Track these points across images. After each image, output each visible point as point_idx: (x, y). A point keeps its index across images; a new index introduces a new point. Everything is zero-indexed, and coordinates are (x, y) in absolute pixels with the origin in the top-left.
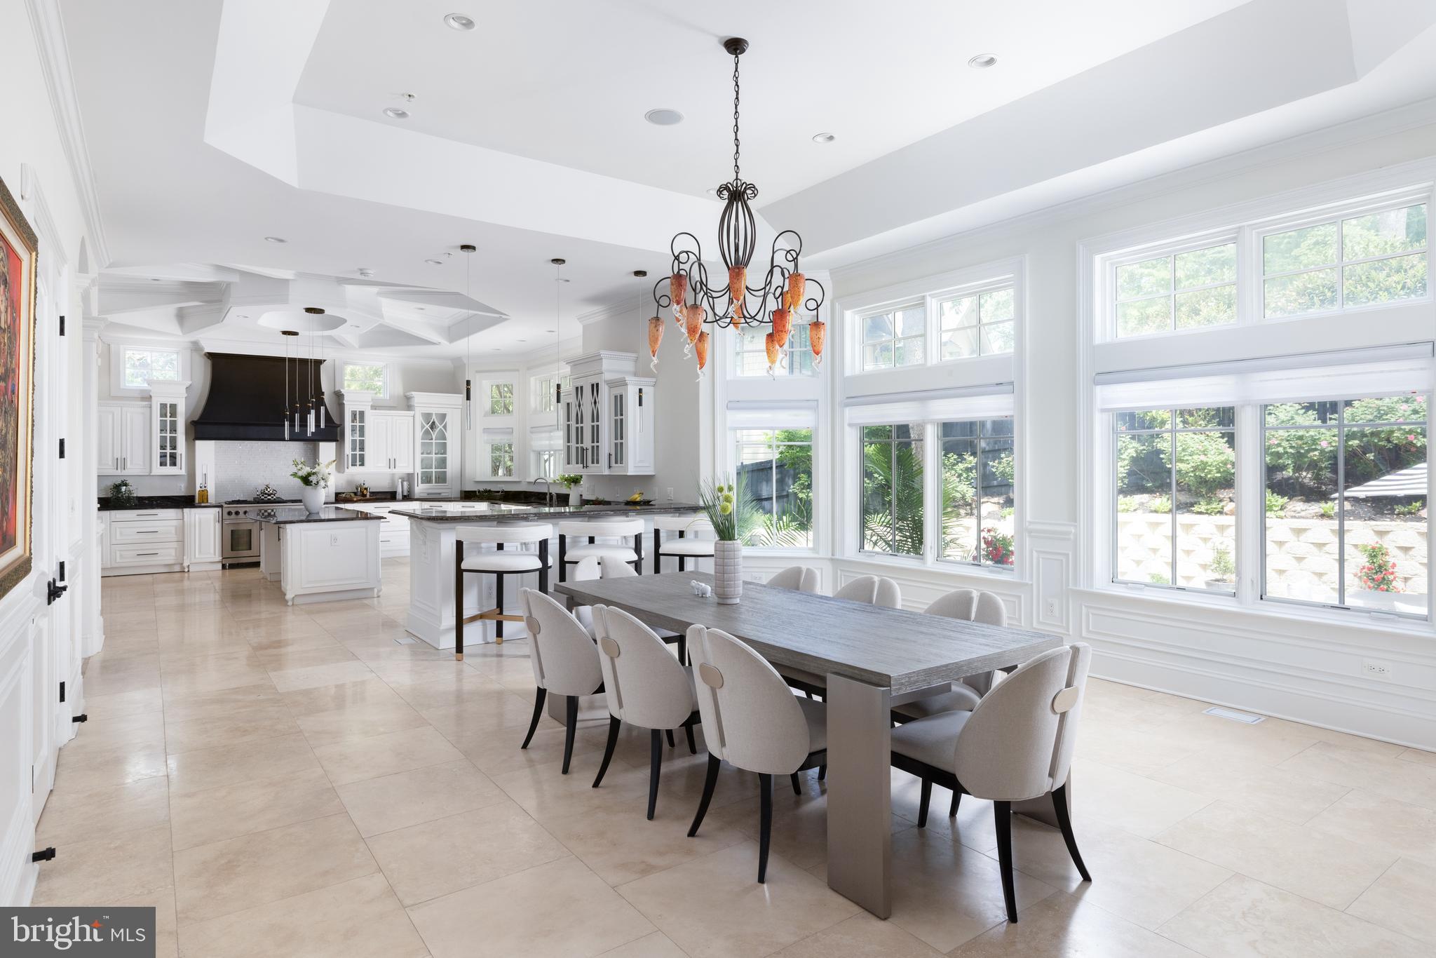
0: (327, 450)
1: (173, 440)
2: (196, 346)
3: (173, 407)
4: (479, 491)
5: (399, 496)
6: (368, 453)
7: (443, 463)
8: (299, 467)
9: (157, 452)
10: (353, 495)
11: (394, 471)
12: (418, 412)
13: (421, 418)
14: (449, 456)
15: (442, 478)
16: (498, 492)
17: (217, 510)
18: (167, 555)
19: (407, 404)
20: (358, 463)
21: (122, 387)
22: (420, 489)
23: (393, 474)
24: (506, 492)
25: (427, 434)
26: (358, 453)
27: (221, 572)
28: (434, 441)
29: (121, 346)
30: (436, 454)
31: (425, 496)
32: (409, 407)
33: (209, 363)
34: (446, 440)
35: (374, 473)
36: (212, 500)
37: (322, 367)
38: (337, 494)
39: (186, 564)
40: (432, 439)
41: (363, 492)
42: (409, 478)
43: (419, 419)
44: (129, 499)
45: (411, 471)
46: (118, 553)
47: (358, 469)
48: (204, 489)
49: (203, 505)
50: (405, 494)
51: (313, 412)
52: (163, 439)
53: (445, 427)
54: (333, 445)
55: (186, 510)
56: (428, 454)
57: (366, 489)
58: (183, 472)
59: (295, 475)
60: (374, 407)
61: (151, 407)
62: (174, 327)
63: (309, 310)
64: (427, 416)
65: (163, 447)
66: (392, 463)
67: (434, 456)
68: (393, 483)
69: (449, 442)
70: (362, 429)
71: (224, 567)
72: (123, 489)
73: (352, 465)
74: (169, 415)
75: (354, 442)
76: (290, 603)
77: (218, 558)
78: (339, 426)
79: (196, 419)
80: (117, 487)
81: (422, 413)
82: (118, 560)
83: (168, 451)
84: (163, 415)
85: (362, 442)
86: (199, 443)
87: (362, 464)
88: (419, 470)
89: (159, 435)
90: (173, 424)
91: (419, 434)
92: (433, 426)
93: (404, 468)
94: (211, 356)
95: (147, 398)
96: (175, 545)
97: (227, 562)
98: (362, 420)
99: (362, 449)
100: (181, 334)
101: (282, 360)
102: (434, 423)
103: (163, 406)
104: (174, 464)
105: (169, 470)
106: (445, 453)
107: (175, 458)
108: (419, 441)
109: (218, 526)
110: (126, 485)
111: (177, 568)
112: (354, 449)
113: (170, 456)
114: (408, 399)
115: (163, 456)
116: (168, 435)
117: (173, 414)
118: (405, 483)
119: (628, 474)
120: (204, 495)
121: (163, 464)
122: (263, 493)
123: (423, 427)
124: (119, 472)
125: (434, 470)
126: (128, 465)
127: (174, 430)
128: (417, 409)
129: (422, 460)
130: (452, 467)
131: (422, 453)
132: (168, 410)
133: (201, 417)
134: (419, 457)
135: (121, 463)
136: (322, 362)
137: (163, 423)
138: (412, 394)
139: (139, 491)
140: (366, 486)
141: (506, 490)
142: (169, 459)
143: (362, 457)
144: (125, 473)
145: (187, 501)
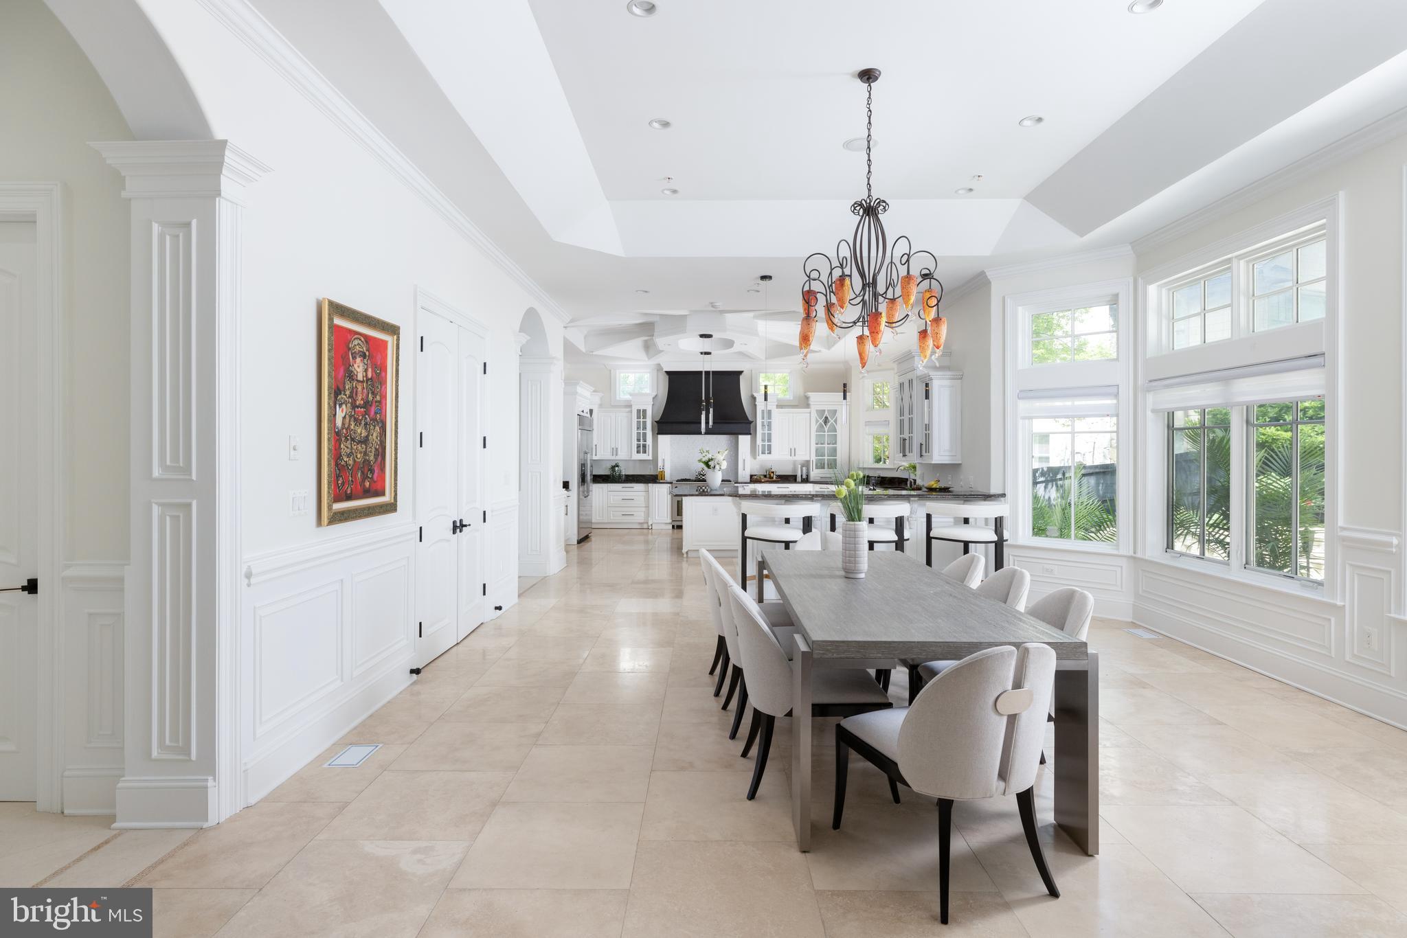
0: (744, 440)
1: (645, 435)
2: (659, 367)
3: (644, 411)
5: (799, 479)
6: (774, 444)
7: (834, 452)
8: (704, 455)
9: (635, 443)
10: (762, 477)
11: (793, 458)
12: (813, 409)
13: (816, 415)
14: (839, 446)
15: (833, 465)
17: (669, 485)
18: (639, 517)
19: (804, 403)
20: (766, 452)
21: (618, 398)
22: (815, 474)
23: (795, 463)
24: (882, 478)
25: (820, 428)
26: (766, 443)
27: (671, 531)
29: (617, 371)
30: (828, 444)
31: (818, 479)
32: (808, 406)
33: (667, 377)
34: (836, 432)
35: (780, 458)
36: (668, 477)
37: (741, 376)
38: (751, 476)
39: (650, 524)
40: (825, 432)
41: (770, 475)
42: (806, 464)
43: (814, 415)
44: (620, 476)
45: (808, 459)
46: (611, 513)
47: (766, 457)
48: (662, 470)
49: (661, 482)
50: (804, 477)
51: (704, 413)
52: (639, 434)
53: (836, 421)
54: (749, 436)
55: (650, 485)
56: (822, 444)
57: (773, 472)
58: (650, 458)
59: (700, 461)
60: (779, 406)
61: (631, 412)
62: (642, 355)
63: (702, 336)
64: (821, 413)
65: (639, 440)
66: (793, 452)
67: (826, 445)
68: (795, 469)
69: (838, 433)
70: (769, 425)
71: (673, 527)
72: (617, 468)
73: (762, 453)
74: (642, 417)
75: (763, 434)
76: (685, 556)
77: (670, 521)
78: (751, 422)
79: (658, 419)
80: (613, 468)
81: (817, 410)
82: (612, 518)
83: (642, 443)
84: (639, 417)
85: (770, 435)
86: (660, 437)
87: (770, 453)
88: (814, 458)
89: (636, 431)
90: (645, 423)
91: (814, 427)
92: (826, 421)
93: (802, 456)
94: (668, 373)
95: (629, 406)
96: (644, 509)
97: (672, 524)
98: (770, 417)
99: (769, 440)
100: (647, 359)
102: (826, 418)
103: (639, 411)
104: (644, 452)
105: (642, 456)
106: (835, 443)
107: (646, 447)
108: (814, 434)
109: (668, 497)
110: (618, 466)
111: (645, 526)
112: (763, 441)
113: (643, 446)
114: (807, 398)
115: (638, 446)
116: (642, 431)
117: (645, 417)
118: (804, 468)
119: (933, 462)
120: (662, 473)
121: (638, 452)
122: (700, 474)
123: (817, 421)
124: (613, 458)
125: (826, 458)
126: (619, 453)
127: (645, 428)
128: (812, 406)
129: (817, 450)
130: (841, 456)
131: (817, 444)
132: (642, 413)
133: (661, 418)
134: (814, 447)
135: (615, 451)
136: (741, 372)
137: (639, 423)
138: (810, 394)
139: (625, 470)
140: (773, 470)
141: (882, 475)
142: (642, 448)
143: (769, 446)
144: (618, 458)
145: (654, 479)
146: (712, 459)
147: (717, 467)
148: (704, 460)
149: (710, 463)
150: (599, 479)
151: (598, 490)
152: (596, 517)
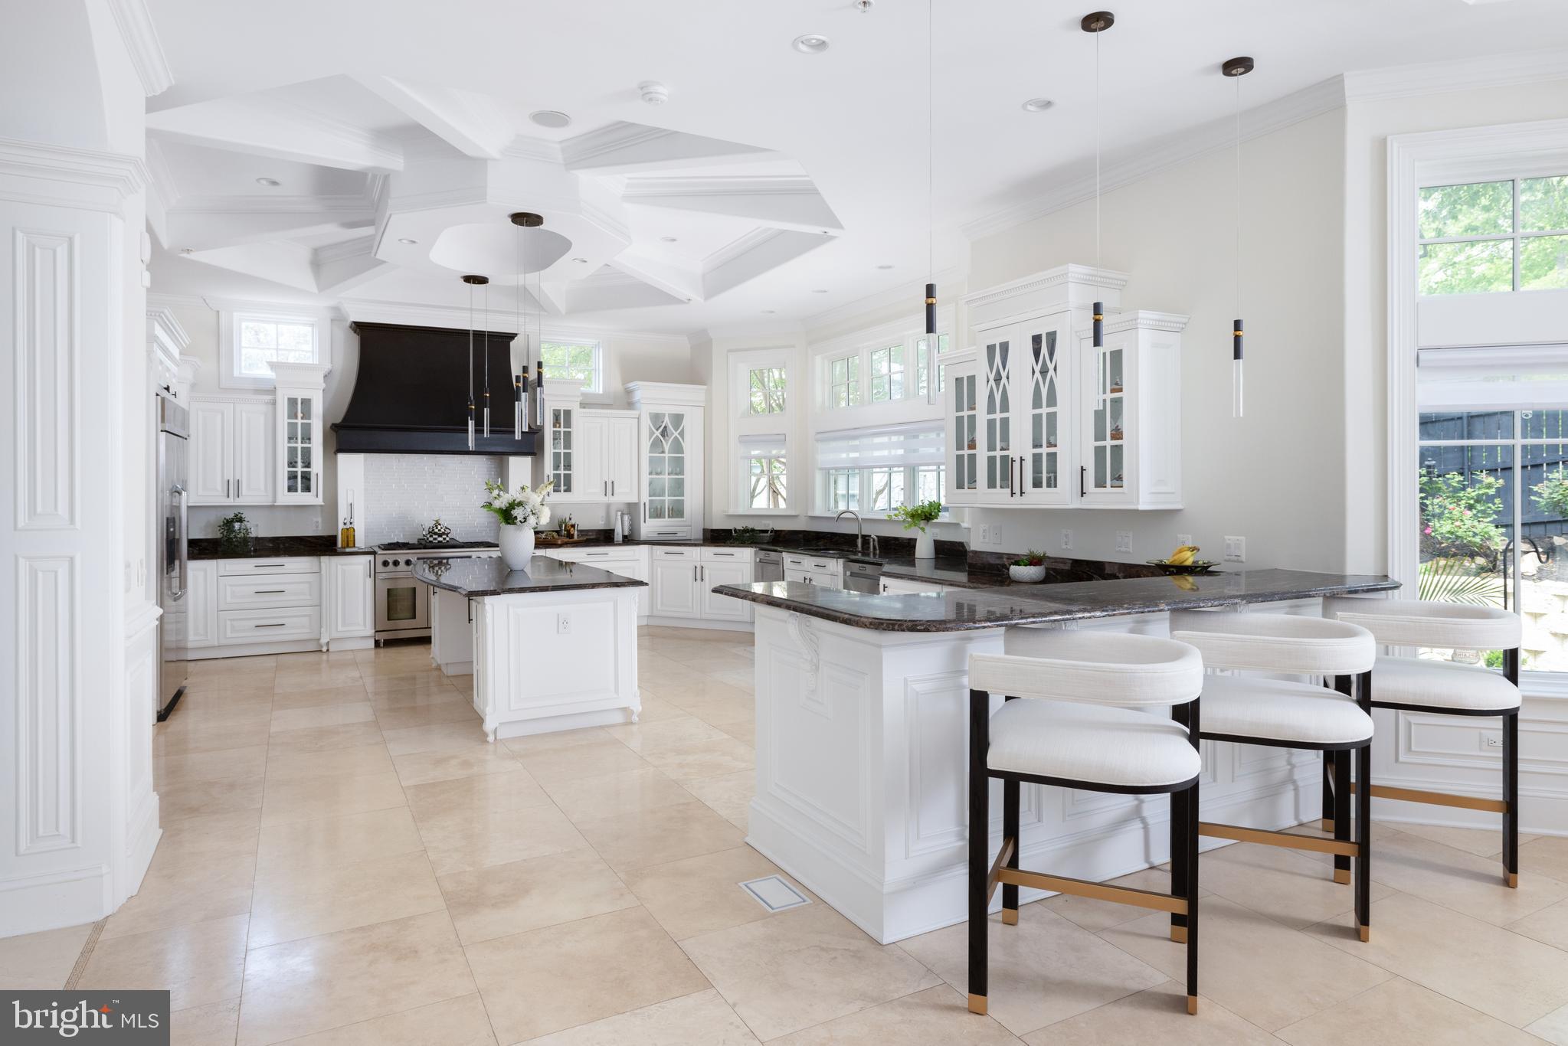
0: (519, 467)
1: (307, 453)
2: (337, 315)
3: (306, 403)
4: (735, 530)
5: (618, 537)
6: (576, 473)
7: (678, 487)
9: (283, 471)
10: (555, 534)
11: (610, 499)
12: (645, 410)
13: (649, 421)
14: (687, 477)
15: (677, 511)
16: (766, 531)
17: (371, 558)
18: (298, 626)
19: (627, 401)
20: (562, 488)
21: (236, 373)
22: (648, 527)
23: (608, 506)
24: (776, 531)
25: (656, 445)
26: (562, 472)
27: (373, 652)
28: (667, 455)
29: (235, 314)
30: (669, 474)
31: (655, 537)
32: (630, 405)
33: (355, 340)
34: (682, 452)
35: (584, 503)
36: (361, 542)
37: (512, 344)
39: (324, 641)
40: (663, 452)
41: (568, 531)
42: (632, 509)
43: (646, 423)
44: (245, 541)
45: (635, 500)
46: (228, 623)
47: (562, 497)
48: (348, 526)
49: (348, 550)
50: (626, 533)
52: (292, 451)
53: (682, 434)
54: (528, 460)
55: (325, 559)
56: (657, 474)
57: (573, 526)
58: (320, 501)
60: (583, 405)
61: (275, 404)
62: (306, 279)
64: (656, 418)
65: (292, 464)
66: (609, 488)
67: (667, 477)
68: (610, 517)
69: (687, 456)
70: (567, 439)
71: (377, 644)
72: (237, 525)
73: (555, 490)
74: (300, 415)
75: (557, 456)
77: (370, 631)
78: (536, 432)
79: (338, 420)
80: (228, 524)
81: (649, 414)
82: (229, 634)
83: (299, 469)
84: (293, 415)
85: (568, 456)
86: (341, 457)
87: (568, 490)
88: (645, 498)
89: (287, 445)
90: (307, 428)
91: (646, 444)
92: (665, 433)
93: (625, 494)
94: (360, 327)
95: (269, 389)
96: (309, 611)
97: (382, 637)
98: (568, 424)
99: (568, 467)
100: (315, 290)
101: (464, 333)
102: (666, 427)
103: (292, 402)
104: (307, 488)
105: (300, 498)
106: (682, 473)
107: (309, 480)
108: (645, 455)
109: (370, 582)
110: (241, 520)
111: (312, 647)
112: (557, 467)
113: (302, 477)
114: (629, 392)
115: (292, 477)
116: (299, 445)
117: (307, 415)
118: (626, 518)
120: (349, 534)
121: (292, 489)
122: (432, 532)
123: (652, 433)
124: (230, 502)
125: (666, 498)
126: (244, 491)
127: (307, 438)
128: (642, 408)
129: (651, 484)
130: (692, 494)
131: (651, 473)
132: (299, 407)
133: (345, 419)
134: (646, 478)
135: (234, 487)
136: (512, 336)
137: (292, 427)
138: (631, 385)
139: (259, 528)
140: (573, 522)
141: (777, 528)
142: (301, 481)
143: (568, 478)
144: (239, 502)
145: (324, 546)
148: (497, 504)
150: (203, 549)
151: (201, 573)
152: (198, 636)
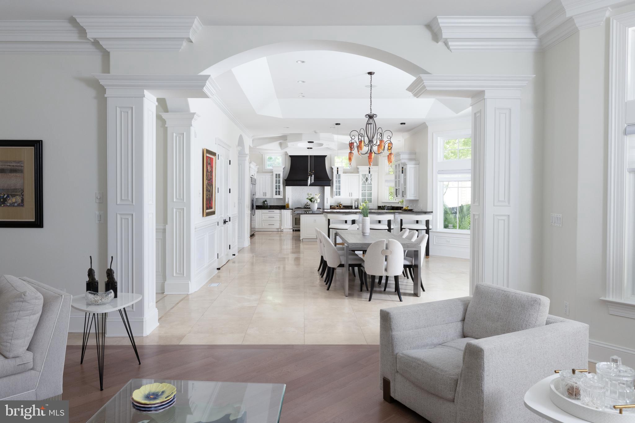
0: (327, 189)
1: (279, 186)
2: (286, 153)
3: (279, 175)
4: (382, 206)
5: (354, 207)
6: (342, 191)
7: (370, 194)
8: (309, 196)
9: (275, 190)
10: (336, 207)
11: (351, 197)
12: (361, 174)
13: (362, 177)
14: (373, 192)
15: (370, 201)
16: (389, 207)
17: (291, 210)
18: (277, 226)
19: (357, 171)
20: (338, 194)
21: (266, 168)
23: (352, 199)
24: (393, 207)
25: (364, 183)
27: (292, 232)
28: (367, 186)
29: (266, 155)
30: (368, 191)
32: (358, 172)
33: (290, 159)
35: (345, 198)
36: (290, 207)
37: (326, 158)
38: (331, 206)
39: (282, 229)
41: (340, 206)
42: (357, 200)
43: (361, 177)
44: (267, 206)
45: (358, 198)
46: (264, 224)
47: (338, 197)
48: (287, 203)
49: (287, 208)
50: (356, 206)
52: (276, 186)
53: (371, 180)
54: (330, 187)
55: (282, 210)
56: (365, 191)
57: (341, 204)
58: (282, 197)
59: (307, 199)
60: (344, 173)
61: (273, 175)
62: (279, 148)
63: (309, 142)
64: (364, 176)
65: (276, 189)
66: (351, 194)
67: (367, 191)
68: (352, 203)
69: (373, 186)
70: (339, 182)
71: (293, 230)
73: (336, 195)
74: (278, 177)
75: (337, 186)
76: (301, 241)
77: (291, 227)
78: (331, 180)
79: (286, 179)
80: (264, 202)
81: (362, 174)
82: (264, 226)
83: (278, 190)
84: (276, 178)
85: (339, 186)
86: (286, 187)
87: (340, 195)
88: (361, 198)
89: (275, 184)
90: (279, 180)
91: (361, 183)
92: (367, 179)
93: (355, 196)
94: (290, 156)
95: (272, 172)
96: (279, 222)
97: (295, 229)
98: (339, 178)
99: (339, 189)
100: (281, 150)
102: (367, 178)
103: (276, 175)
104: (279, 194)
105: (278, 196)
106: (371, 190)
107: (280, 192)
108: (361, 186)
109: (291, 216)
110: (266, 201)
111: (280, 230)
112: (336, 189)
113: (278, 192)
114: (358, 168)
115: (276, 192)
116: (278, 184)
117: (279, 178)
118: (356, 202)
119: (407, 199)
120: (288, 204)
121: (276, 194)
122: (306, 205)
123: (362, 180)
124: (264, 197)
125: (367, 197)
126: (267, 195)
127: (279, 183)
128: (360, 173)
129: (362, 194)
130: (374, 197)
131: (362, 191)
132: (278, 176)
133: (287, 178)
134: (361, 192)
135: (265, 194)
136: (326, 156)
137: (276, 180)
138: (359, 167)
139: (270, 203)
140: (341, 203)
142: (278, 193)
143: (339, 192)
144: (266, 197)
145: (283, 207)
146: (313, 198)
147: (315, 201)
148: (309, 198)
149: (312, 200)
150: (259, 207)
151: (258, 212)
152: (257, 226)
